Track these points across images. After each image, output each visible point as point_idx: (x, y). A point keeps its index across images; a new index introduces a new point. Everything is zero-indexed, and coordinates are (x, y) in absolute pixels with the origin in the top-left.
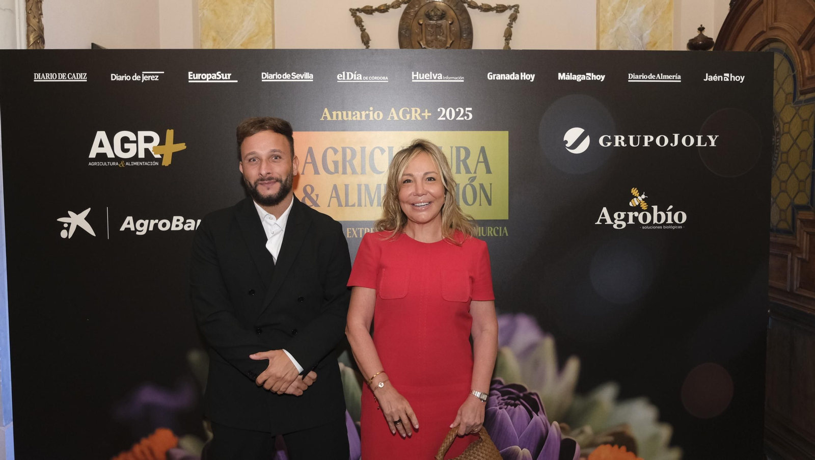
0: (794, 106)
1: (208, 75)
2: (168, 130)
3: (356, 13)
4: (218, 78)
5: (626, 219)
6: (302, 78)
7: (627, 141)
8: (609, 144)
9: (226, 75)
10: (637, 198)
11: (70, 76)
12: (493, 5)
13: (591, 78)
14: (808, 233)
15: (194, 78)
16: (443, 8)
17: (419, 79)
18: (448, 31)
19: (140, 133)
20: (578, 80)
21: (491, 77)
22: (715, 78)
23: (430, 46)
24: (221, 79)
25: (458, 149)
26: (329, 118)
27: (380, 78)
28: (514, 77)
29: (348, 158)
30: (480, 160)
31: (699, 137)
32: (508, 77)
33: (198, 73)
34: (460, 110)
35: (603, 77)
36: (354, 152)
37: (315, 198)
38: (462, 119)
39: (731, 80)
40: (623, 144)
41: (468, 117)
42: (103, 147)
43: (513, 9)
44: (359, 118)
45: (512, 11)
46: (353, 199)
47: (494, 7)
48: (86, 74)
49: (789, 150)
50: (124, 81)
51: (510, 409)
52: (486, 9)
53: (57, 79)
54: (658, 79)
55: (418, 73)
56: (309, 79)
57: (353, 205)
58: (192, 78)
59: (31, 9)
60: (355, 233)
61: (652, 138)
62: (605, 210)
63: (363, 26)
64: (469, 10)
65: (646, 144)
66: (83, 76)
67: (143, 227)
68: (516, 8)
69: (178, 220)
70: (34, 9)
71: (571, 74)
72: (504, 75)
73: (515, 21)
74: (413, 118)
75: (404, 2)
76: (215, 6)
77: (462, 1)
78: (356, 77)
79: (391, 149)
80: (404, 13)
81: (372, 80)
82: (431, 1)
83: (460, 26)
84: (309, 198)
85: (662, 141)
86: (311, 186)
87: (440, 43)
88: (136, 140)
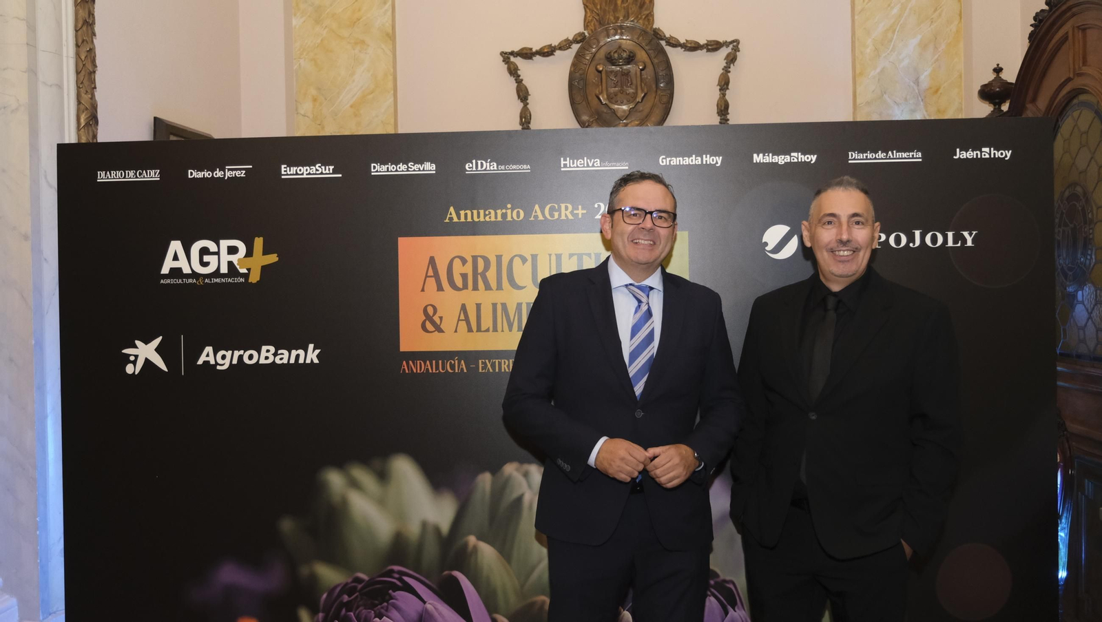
1: (305, 168)
2: (256, 238)
3: (509, 58)
4: (317, 172)
6: (422, 169)
9: (327, 167)
11: (140, 174)
12: (702, 42)
13: (798, 159)
15: (288, 172)
16: (630, 48)
17: (570, 167)
18: (639, 79)
19: (221, 242)
20: (779, 163)
21: (663, 161)
22: (970, 154)
24: (322, 173)
26: (456, 220)
27: (520, 167)
28: (694, 160)
29: (480, 269)
31: (950, 234)
32: (687, 161)
33: (293, 166)
35: (814, 158)
36: (487, 261)
37: (438, 322)
39: (992, 156)
42: (178, 260)
43: (731, 46)
44: (493, 219)
45: (729, 50)
46: (487, 322)
47: (703, 45)
48: (159, 171)
50: (204, 179)
52: (693, 47)
53: (125, 178)
54: (890, 158)
55: (568, 159)
56: (431, 170)
57: (488, 330)
58: (286, 173)
59: (82, 83)
60: (489, 366)
61: (884, 237)
63: (519, 76)
64: (668, 49)
66: (155, 174)
67: (225, 360)
68: (735, 44)
69: (268, 351)
70: (86, 83)
71: (771, 155)
72: (681, 159)
73: (733, 63)
74: (563, 217)
75: (575, 41)
76: (316, 55)
77: (657, 38)
78: (489, 167)
79: (534, 257)
80: (576, 57)
81: (509, 170)
82: (613, 38)
83: (656, 73)
84: (431, 321)
85: (898, 241)
86: (433, 306)
87: (629, 97)
88: (217, 251)
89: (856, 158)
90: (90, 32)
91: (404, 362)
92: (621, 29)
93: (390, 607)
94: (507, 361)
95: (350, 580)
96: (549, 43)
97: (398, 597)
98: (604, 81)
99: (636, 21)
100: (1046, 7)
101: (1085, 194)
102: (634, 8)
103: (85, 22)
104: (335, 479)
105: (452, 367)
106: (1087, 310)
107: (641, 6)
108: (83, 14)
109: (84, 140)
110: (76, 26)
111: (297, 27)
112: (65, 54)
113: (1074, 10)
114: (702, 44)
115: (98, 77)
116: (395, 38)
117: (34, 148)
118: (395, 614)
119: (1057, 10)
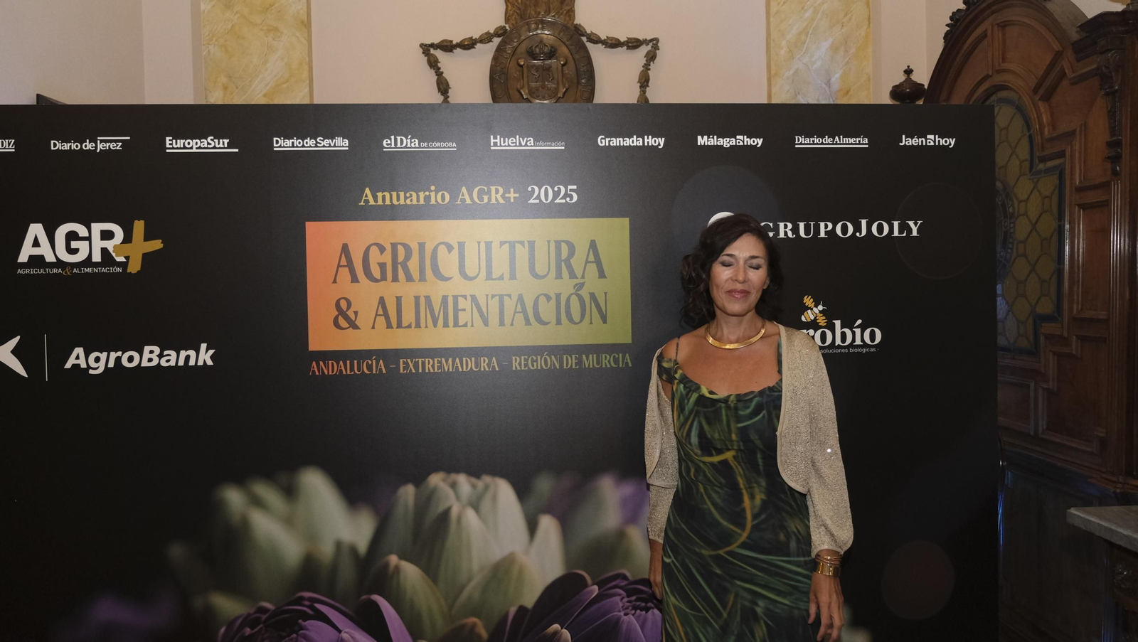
0: (1032, 177)
1: (195, 141)
2: (136, 222)
3: (429, 50)
4: (209, 146)
6: (332, 145)
7: (795, 230)
8: (771, 234)
9: (221, 141)
10: (812, 309)
12: (623, 39)
13: (743, 142)
14: (1054, 353)
15: (174, 145)
16: (552, 42)
17: (501, 146)
18: (560, 75)
19: (93, 225)
20: (725, 146)
21: (602, 141)
22: (915, 141)
23: (535, 96)
24: (215, 148)
25: (558, 244)
26: (372, 202)
27: (445, 145)
28: (635, 141)
29: (401, 258)
30: (589, 260)
31: (896, 224)
32: (627, 142)
33: (180, 139)
34: (559, 189)
35: (760, 141)
37: (352, 317)
38: (564, 201)
39: (937, 144)
40: (790, 234)
41: (571, 199)
42: (39, 246)
43: (651, 44)
44: (415, 202)
45: (649, 48)
46: (408, 317)
47: (624, 42)
48: (13, 141)
49: (1027, 239)
50: (70, 151)
51: (640, 615)
52: (613, 44)
54: (837, 144)
55: (498, 137)
56: (343, 146)
57: (409, 326)
58: (171, 146)
60: (411, 365)
61: (830, 226)
63: (440, 68)
64: (589, 45)
65: (822, 235)
66: (9, 144)
67: (99, 363)
68: (655, 42)
69: (152, 352)
71: (715, 137)
72: (621, 139)
73: (653, 61)
74: (493, 201)
75: (496, 34)
76: (226, 41)
77: (578, 33)
78: (409, 144)
79: (462, 245)
80: (497, 50)
81: (433, 147)
82: (535, 33)
83: (577, 69)
84: (344, 316)
85: (844, 229)
86: (347, 300)
87: (549, 92)
88: (87, 235)
89: (802, 142)
91: (314, 363)
92: (543, 24)
94: (431, 361)
95: (252, 611)
96: (470, 36)
97: (309, 627)
98: (525, 75)
99: (557, 16)
100: (963, 7)
101: (1005, 188)
102: (555, 3)
104: (234, 498)
105: (370, 368)
106: (1007, 303)
107: (562, 2)
111: (206, 12)
113: (994, 8)
114: (622, 40)
116: (311, 27)
119: (976, 8)
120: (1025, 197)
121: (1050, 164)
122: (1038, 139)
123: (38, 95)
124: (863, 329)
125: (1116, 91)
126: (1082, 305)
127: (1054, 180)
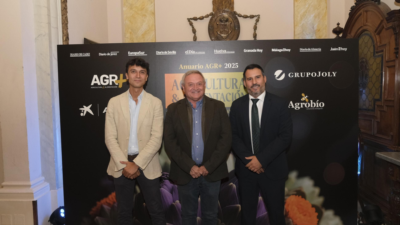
0: (374, 58)
1: (136, 53)
2: (121, 74)
3: (190, 20)
4: (139, 54)
5: (300, 106)
6: (172, 53)
7: (300, 75)
8: (293, 76)
9: (142, 52)
10: (304, 97)
11: (84, 54)
12: (249, 15)
13: (285, 50)
14: (379, 110)
15: (130, 54)
16: (227, 17)
17: (217, 52)
18: (229, 27)
19: (110, 75)
20: (280, 51)
21: (245, 51)
22: (335, 49)
24: (141, 54)
25: (233, 79)
26: (182, 68)
27: (202, 52)
28: (254, 51)
30: (241, 84)
31: (329, 73)
32: (252, 51)
33: (132, 52)
34: (233, 64)
35: (290, 50)
37: (177, 99)
38: (234, 67)
39: (341, 50)
40: (298, 76)
41: (236, 67)
43: (257, 17)
44: (194, 68)
45: (257, 18)
47: (249, 16)
49: (372, 76)
50: (104, 56)
52: (246, 17)
53: (79, 55)
54: (312, 50)
55: (216, 50)
56: (175, 53)
61: (310, 74)
62: (291, 102)
63: (193, 26)
64: (238, 18)
65: (307, 76)
66: (89, 54)
68: (259, 16)
70: (65, 27)
71: (277, 49)
72: (250, 50)
73: (258, 22)
74: (215, 68)
75: (210, 15)
76: (131, 19)
77: (235, 14)
79: (206, 80)
81: (199, 53)
83: (235, 25)
84: (175, 99)
85: (314, 75)
86: (176, 95)
87: (226, 32)
88: (108, 78)
89: (302, 50)
90: (66, 11)
92: (224, 11)
93: (163, 185)
96: (202, 16)
97: (166, 182)
98: (219, 27)
99: (228, 9)
100: (354, 5)
101: (366, 61)
102: (228, 5)
103: (64, 8)
106: (366, 96)
107: (230, 4)
108: (64, 6)
109: (65, 44)
110: (62, 9)
111: (125, 11)
112: (58, 18)
113: (364, 6)
115: (69, 25)
116: (155, 14)
117: (50, 47)
118: (165, 186)
119: (359, 5)
120: (372, 64)
121: (379, 54)
122: (376, 46)
123: (85, 38)
124: (319, 102)
125: (397, 33)
126: (387, 96)
127: (380, 59)
